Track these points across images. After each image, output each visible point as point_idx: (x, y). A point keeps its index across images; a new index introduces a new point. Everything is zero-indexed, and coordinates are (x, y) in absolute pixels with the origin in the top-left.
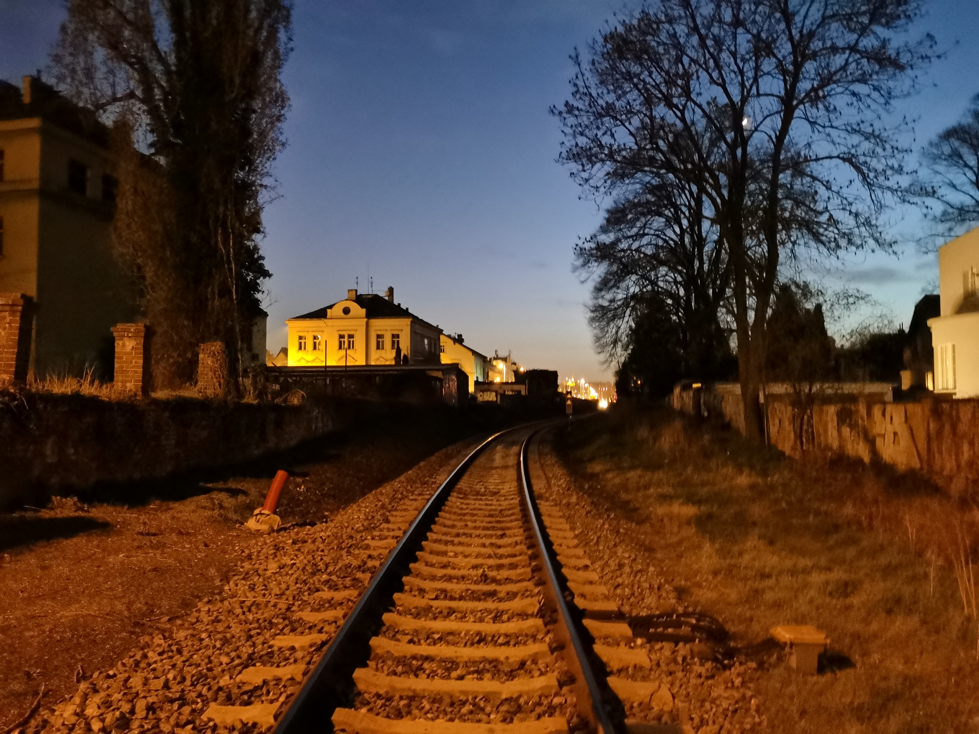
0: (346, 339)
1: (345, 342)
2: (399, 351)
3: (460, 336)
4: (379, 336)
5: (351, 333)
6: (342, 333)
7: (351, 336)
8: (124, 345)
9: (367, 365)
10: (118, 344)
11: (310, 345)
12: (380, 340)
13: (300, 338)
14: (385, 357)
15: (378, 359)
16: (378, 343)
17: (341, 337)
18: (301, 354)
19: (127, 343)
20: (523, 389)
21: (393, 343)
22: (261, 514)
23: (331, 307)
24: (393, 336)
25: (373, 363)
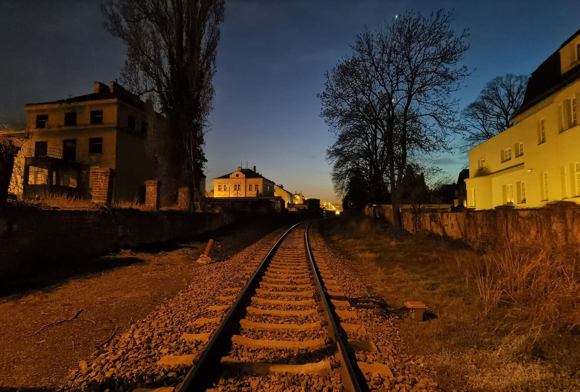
0: (237, 187)
1: (237, 188)
2: (258, 191)
3: (282, 185)
4: (250, 185)
5: (239, 184)
6: (235, 184)
7: (239, 186)
8: (149, 189)
9: (245, 197)
10: (147, 188)
11: (223, 189)
13: (219, 186)
14: (252, 194)
15: (250, 195)
16: (250, 188)
17: (235, 186)
18: (220, 192)
19: (151, 188)
20: (306, 207)
21: (256, 188)
22: (203, 257)
23: (231, 174)
24: (256, 185)
25: (248, 196)
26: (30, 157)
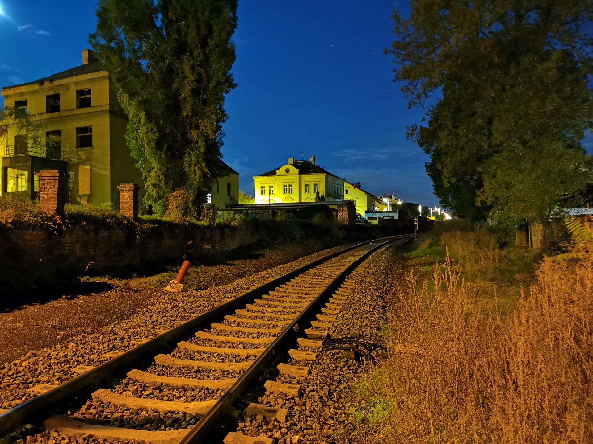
0: (288, 188)
2: (318, 194)
3: (358, 183)
4: (306, 185)
6: (285, 184)
7: (290, 186)
9: (300, 203)
10: (121, 194)
11: (267, 192)
12: (308, 187)
13: (262, 187)
14: (310, 198)
15: (306, 199)
16: (306, 189)
19: (125, 194)
20: (395, 216)
21: (315, 189)
22: (173, 283)
23: (278, 169)
24: (315, 185)
25: (303, 201)
26: (8, 156)
